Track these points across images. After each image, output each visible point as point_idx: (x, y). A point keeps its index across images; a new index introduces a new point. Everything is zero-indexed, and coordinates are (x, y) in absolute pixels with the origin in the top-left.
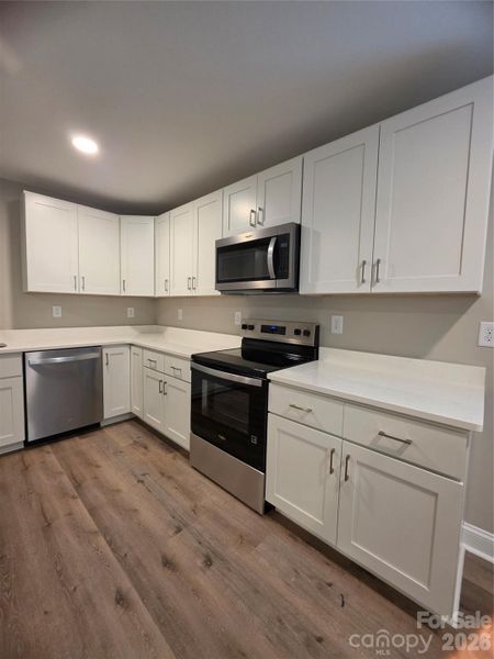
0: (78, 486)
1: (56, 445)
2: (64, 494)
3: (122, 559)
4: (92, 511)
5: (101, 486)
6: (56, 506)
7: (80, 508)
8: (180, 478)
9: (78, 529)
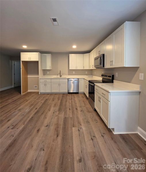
0: (71, 99)
1: (71, 94)
2: (69, 99)
3: (72, 107)
4: (71, 102)
5: (74, 100)
6: (68, 100)
7: (70, 101)
8: (85, 103)
9: (69, 102)
